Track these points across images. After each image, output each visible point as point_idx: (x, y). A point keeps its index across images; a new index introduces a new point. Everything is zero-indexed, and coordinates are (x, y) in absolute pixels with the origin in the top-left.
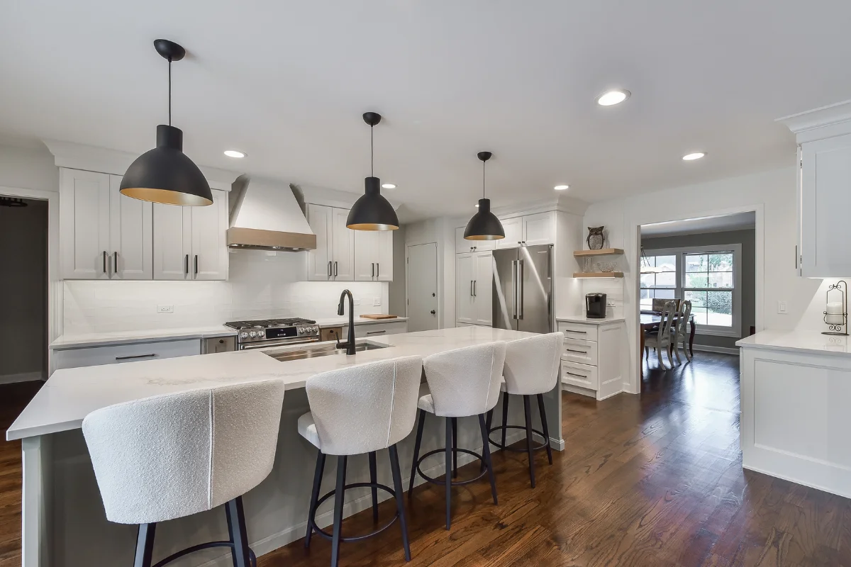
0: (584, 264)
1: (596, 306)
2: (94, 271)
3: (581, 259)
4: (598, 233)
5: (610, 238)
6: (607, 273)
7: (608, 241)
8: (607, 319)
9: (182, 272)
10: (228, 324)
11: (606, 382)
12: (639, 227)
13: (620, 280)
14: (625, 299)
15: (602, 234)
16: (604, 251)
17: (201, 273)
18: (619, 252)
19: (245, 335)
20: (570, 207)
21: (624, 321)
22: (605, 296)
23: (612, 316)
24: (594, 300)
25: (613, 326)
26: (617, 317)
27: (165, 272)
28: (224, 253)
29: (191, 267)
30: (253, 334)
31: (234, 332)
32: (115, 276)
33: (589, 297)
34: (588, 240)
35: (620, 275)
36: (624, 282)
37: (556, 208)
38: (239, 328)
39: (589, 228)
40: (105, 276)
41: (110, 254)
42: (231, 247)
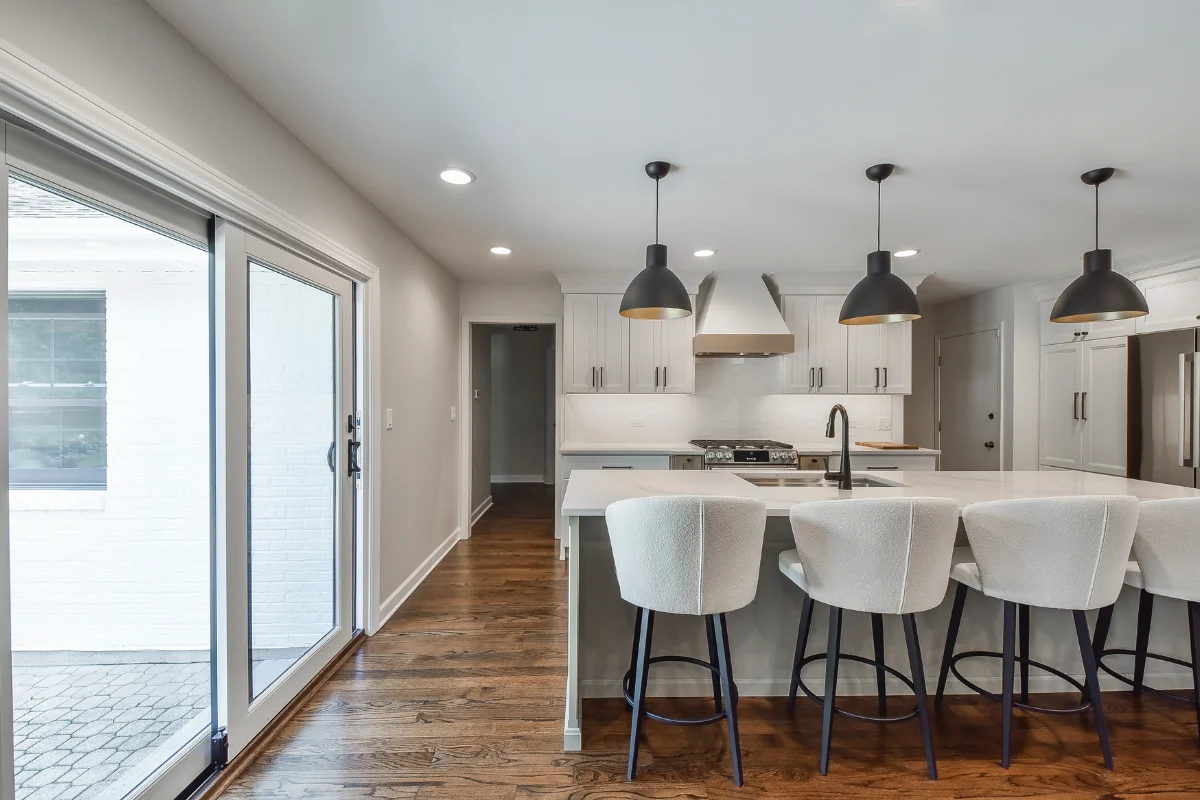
2: (585, 385)
9: (653, 385)
10: (694, 442)
17: (669, 385)
19: (711, 455)
27: (639, 384)
28: (691, 361)
29: (661, 379)
30: (720, 455)
31: (701, 451)
32: (601, 390)
38: (705, 447)
40: (594, 390)
41: (598, 369)
42: (697, 356)
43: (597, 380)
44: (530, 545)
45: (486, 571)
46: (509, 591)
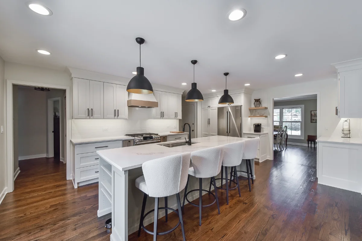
0: (252, 112)
1: (258, 128)
2: (84, 116)
3: (251, 110)
4: (258, 101)
5: (262, 103)
6: (261, 116)
7: (262, 105)
8: (261, 133)
9: (113, 116)
10: (126, 135)
11: (262, 156)
12: (273, 99)
13: (266, 118)
14: (268, 125)
15: (259, 102)
16: (260, 108)
17: (119, 116)
18: (266, 108)
20: (248, 92)
21: (268, 133)
22: (261, 124)
23: (263, 131)
24: (257, 126)
25: (264, 135)
26: (265, 132)
27: (108, 116)
28: (127, 108)
29: (116, 114)
30: (139, 139)
31: (133, 138)
32: (91, 117)
33: (255, 125)
34: (254, 104)
35: (266, 117)
36: (268, 119)
37: (243, 92)
38: (134, 136)
39: (255, 99)
40: (88, 117)
41: (90, 109)
42: (129, 107)
43: (90, 114)
44: (55, 186)
45: (35, 204)
46: (55, 209)
